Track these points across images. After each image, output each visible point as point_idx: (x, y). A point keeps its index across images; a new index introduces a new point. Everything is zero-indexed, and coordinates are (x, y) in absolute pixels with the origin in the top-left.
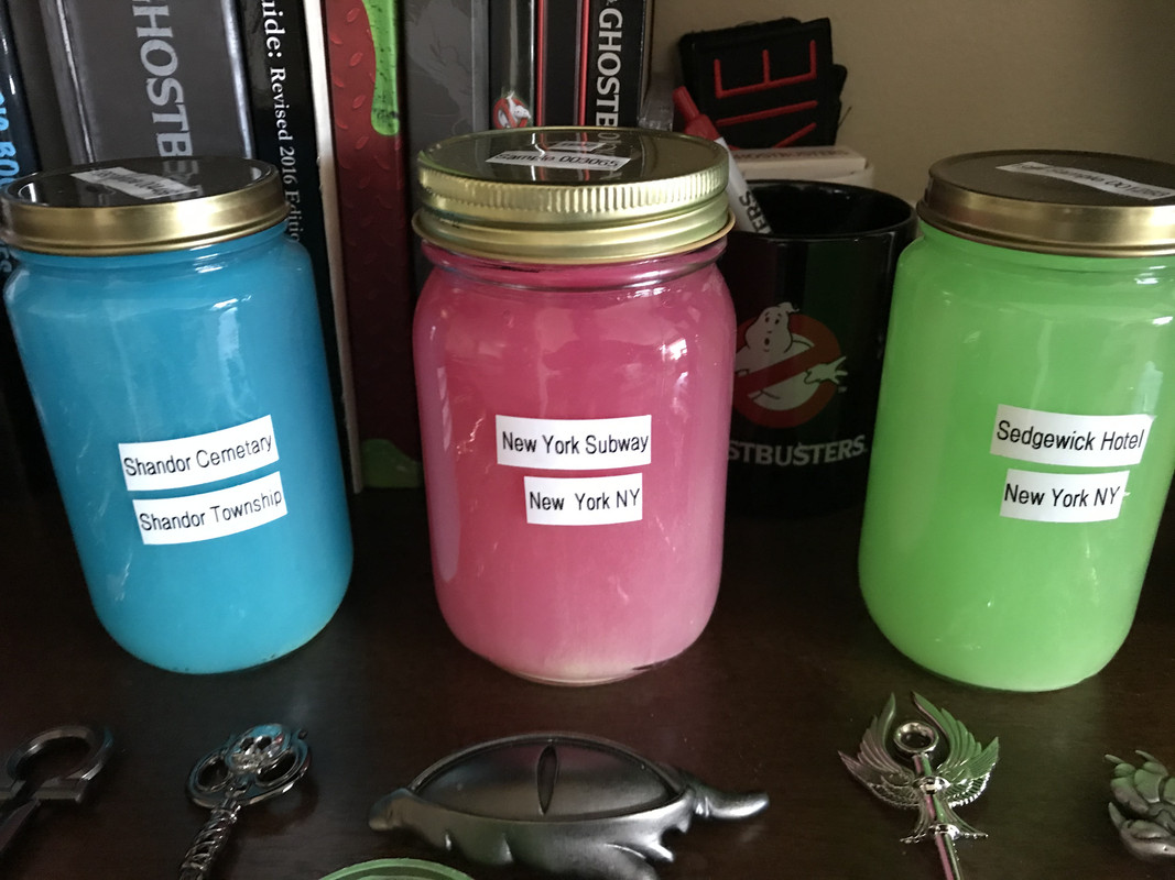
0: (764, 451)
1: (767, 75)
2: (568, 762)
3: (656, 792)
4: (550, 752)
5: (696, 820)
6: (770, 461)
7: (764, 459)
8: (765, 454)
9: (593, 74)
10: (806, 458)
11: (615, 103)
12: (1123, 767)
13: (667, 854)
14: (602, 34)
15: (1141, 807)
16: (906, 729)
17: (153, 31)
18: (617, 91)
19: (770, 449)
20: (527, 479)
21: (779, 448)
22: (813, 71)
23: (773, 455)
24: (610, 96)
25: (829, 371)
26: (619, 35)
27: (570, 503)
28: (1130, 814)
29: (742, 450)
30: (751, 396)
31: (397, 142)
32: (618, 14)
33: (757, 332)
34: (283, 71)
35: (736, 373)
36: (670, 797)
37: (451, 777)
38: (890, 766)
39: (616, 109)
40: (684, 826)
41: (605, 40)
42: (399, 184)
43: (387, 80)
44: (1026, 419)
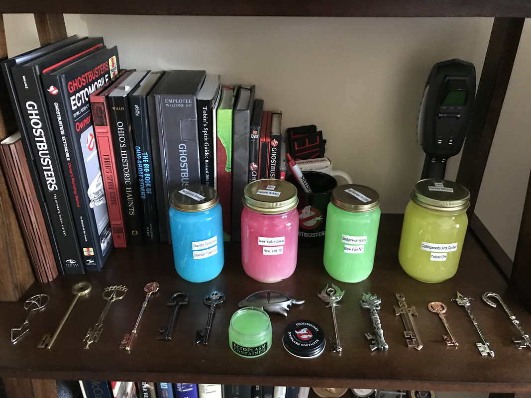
1: (307, 144)
2: (272, 294)
3: (286, 299)
4: (268, 293)
5: (293, 304)
8: (306, 235)
9: (270, 159)
10: (315, 236)
12: (365, 294)
13: (288, 309)
15: (366, 301)
16: (329, 289)
17: (183, 154)
18: (275, 162)
20: (264, 247)
21: (309, 234)
22: (318, 142)
25: (319, 218)
26: (276, 152)
27: (271, 251)
28: (363, 301)
29: (301, 234)
30: (303, 223)
31: (230, 173)
33: (304, 211)
34: (208, 160)
35: (300, 219)
36: (288, 300)
37: (252, 298)
38: (327, 296)
40: (291, 305)
41: (273, 153)
42: (230, 181)
43: (229, 162)
44: (347, 237)
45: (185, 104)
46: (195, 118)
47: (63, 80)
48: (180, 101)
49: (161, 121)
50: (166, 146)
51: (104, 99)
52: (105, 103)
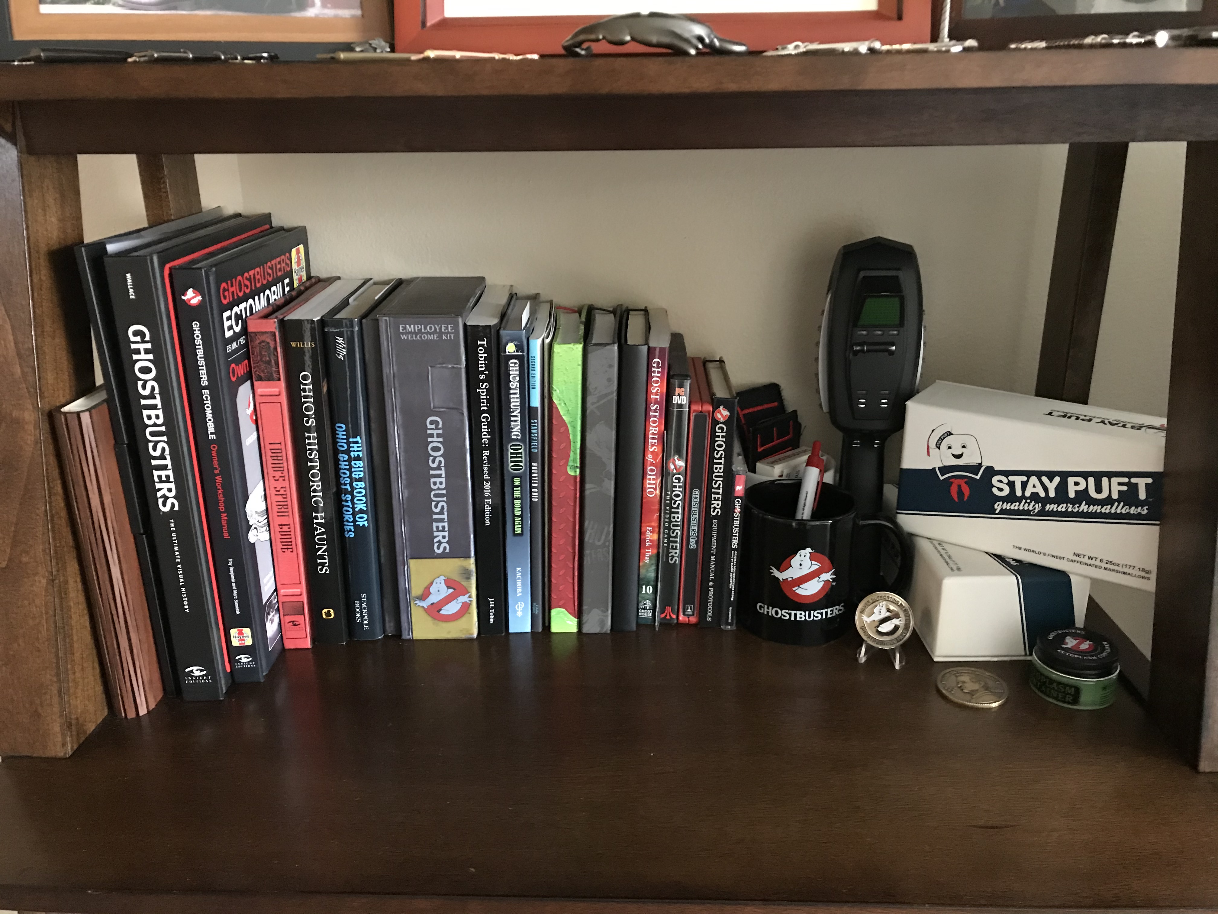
0: (801, 614)
6: (803, 619)
7: (801, 618)
8: (801, 616)
9: (713, 450)
10: (820, 616)
11: (722, 461)
14: (717, 434)
17: (435, 439)
18: (723, 456)
19: (803, 613)
21: (807, 613)
23: (805, 616)
24: (720, 458)
25: (828, 576)
26: (724, 434)
29: (790, 614)
30: (794, 589)
31: (578, 478)
32: (725, 427)
33: (795, 561)
34: (488, 452)
39: (723, 463)
41: (718, 437)
42: (578, 495)
43: (575, 454)
45: (441, 333)
46: (459, 363)
47: (212, 278)
48: (431, 328)
49: (389, 370)
50: (400, 423)
51: (276, 324)
52: (277, 334)
